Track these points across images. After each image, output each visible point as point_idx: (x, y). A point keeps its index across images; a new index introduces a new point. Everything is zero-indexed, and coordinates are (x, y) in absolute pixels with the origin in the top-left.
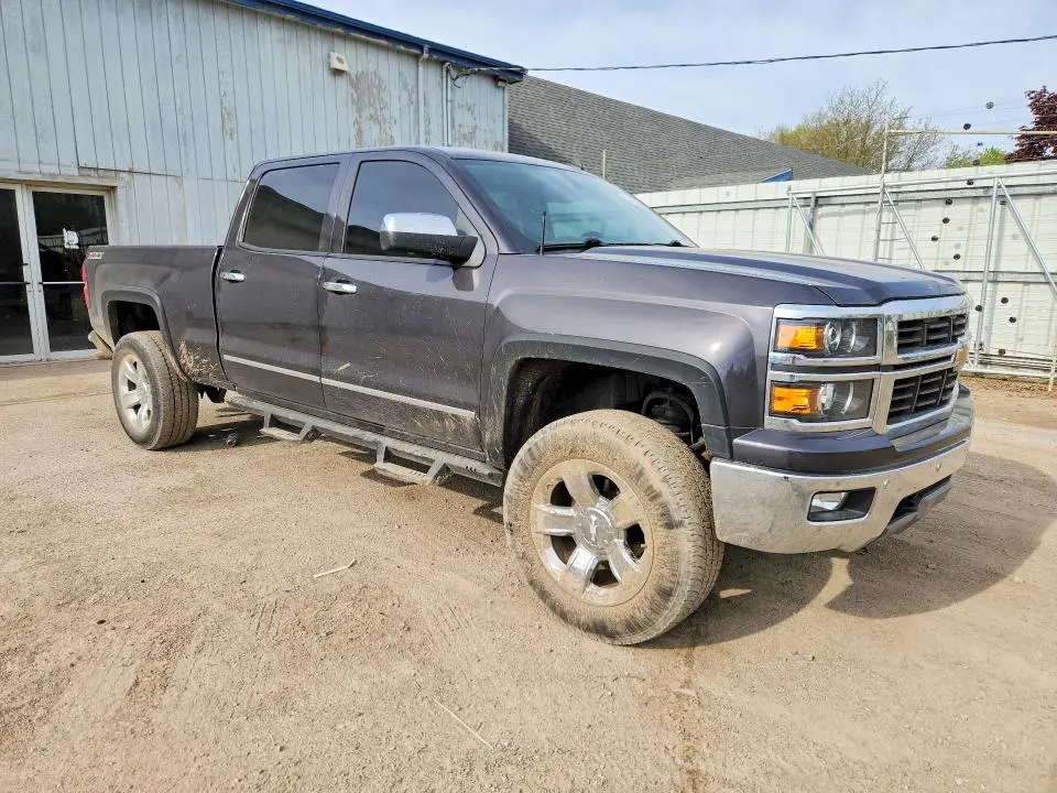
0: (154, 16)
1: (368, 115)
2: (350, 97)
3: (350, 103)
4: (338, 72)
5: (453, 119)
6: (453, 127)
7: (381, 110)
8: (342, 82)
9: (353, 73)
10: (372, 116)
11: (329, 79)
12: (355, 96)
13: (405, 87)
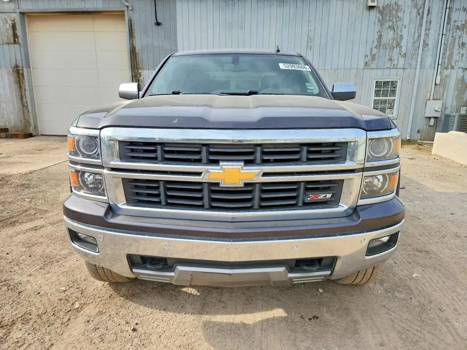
0: (285, 3)
1: (387, 26)
2: (377, 19)
3: (377, 21)
4: (372, 7)
5: (449, 18)
6: (448, 23)
7: (396, 22)
8: (373, 12)
9: (381, 6)
10: (389, 27)
11: (366, 12)
12: (381, 18)
13: (416, 6)
